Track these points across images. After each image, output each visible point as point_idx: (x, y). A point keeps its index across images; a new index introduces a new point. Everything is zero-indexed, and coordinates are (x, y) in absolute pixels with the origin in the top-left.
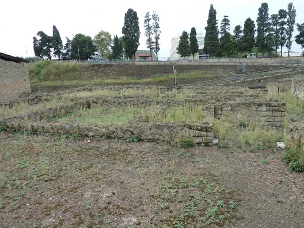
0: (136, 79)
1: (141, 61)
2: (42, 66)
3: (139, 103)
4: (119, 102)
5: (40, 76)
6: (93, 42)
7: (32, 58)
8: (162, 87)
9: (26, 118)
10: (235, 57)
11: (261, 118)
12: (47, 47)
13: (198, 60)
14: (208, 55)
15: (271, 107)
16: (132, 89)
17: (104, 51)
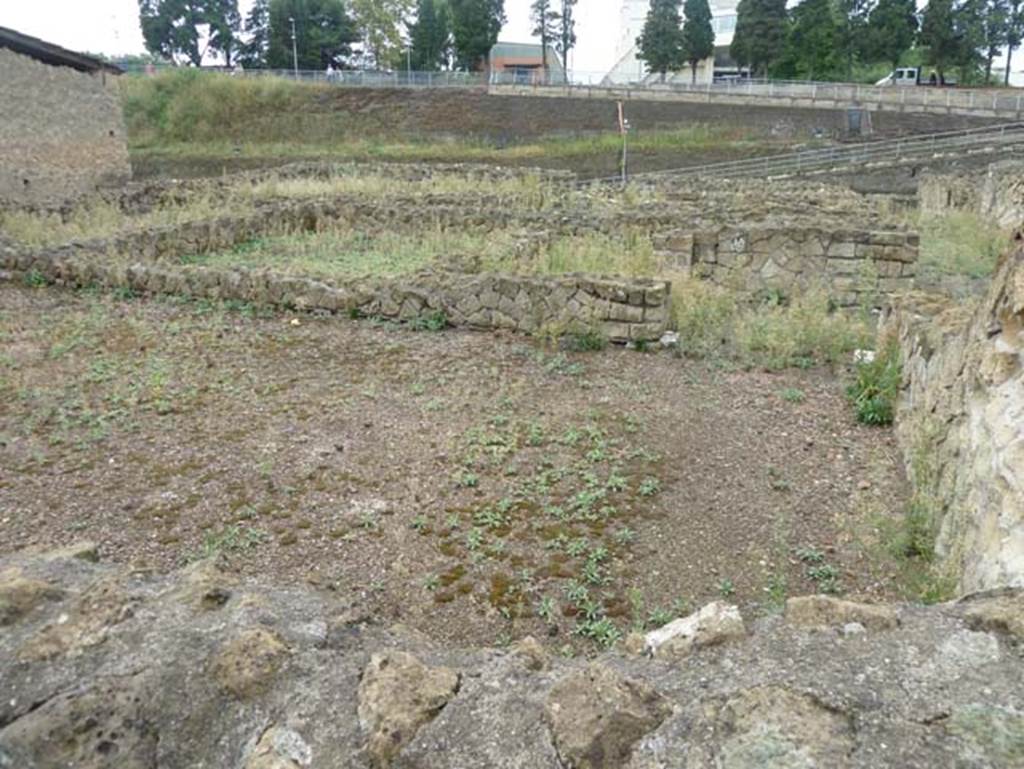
0: (490, 146)
1: (507, 83)
2: (171, 87)
3: (470, 221)
4: (406, 214)
5: (164, 122)
6: (346, 7)
7: (136, 58)
8: (562, 173)
9: (113, 251)
10: (839, 81)
11: (838, 281)
12: (187, 21)
13: (705, 86)
14: (745, 69)
15: (872, 247)
16: (460, 178)
17: (383, 38)
